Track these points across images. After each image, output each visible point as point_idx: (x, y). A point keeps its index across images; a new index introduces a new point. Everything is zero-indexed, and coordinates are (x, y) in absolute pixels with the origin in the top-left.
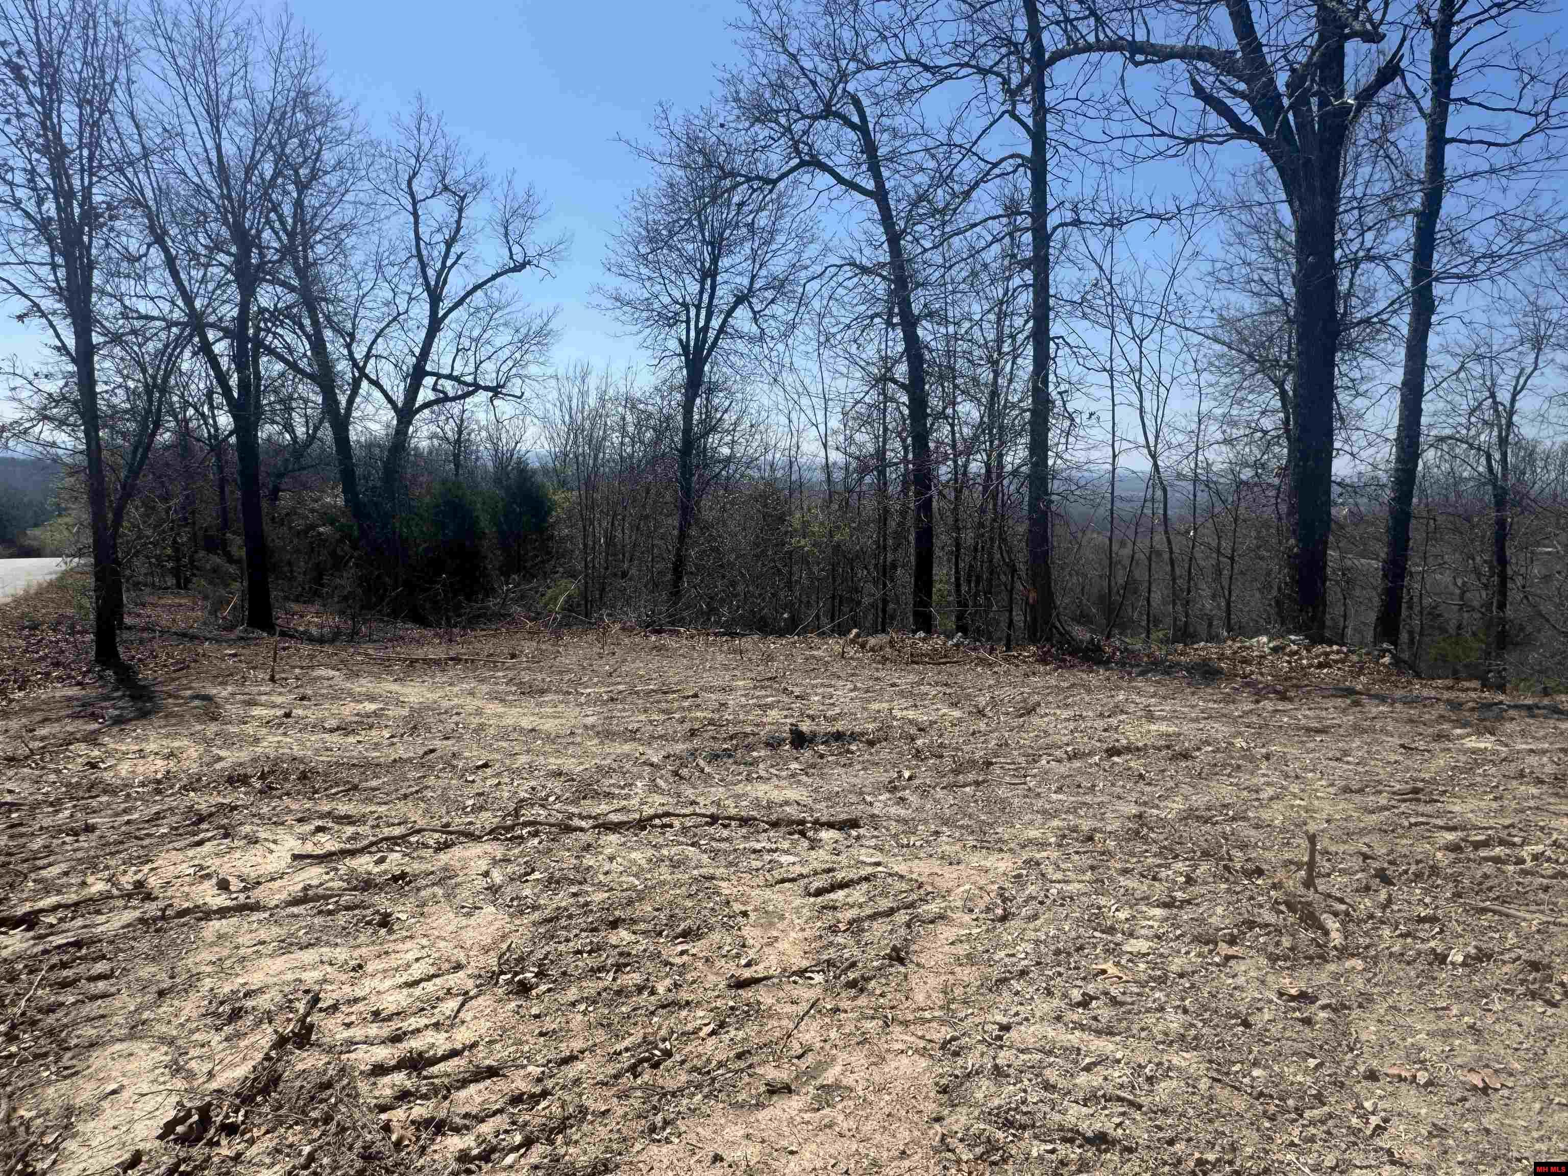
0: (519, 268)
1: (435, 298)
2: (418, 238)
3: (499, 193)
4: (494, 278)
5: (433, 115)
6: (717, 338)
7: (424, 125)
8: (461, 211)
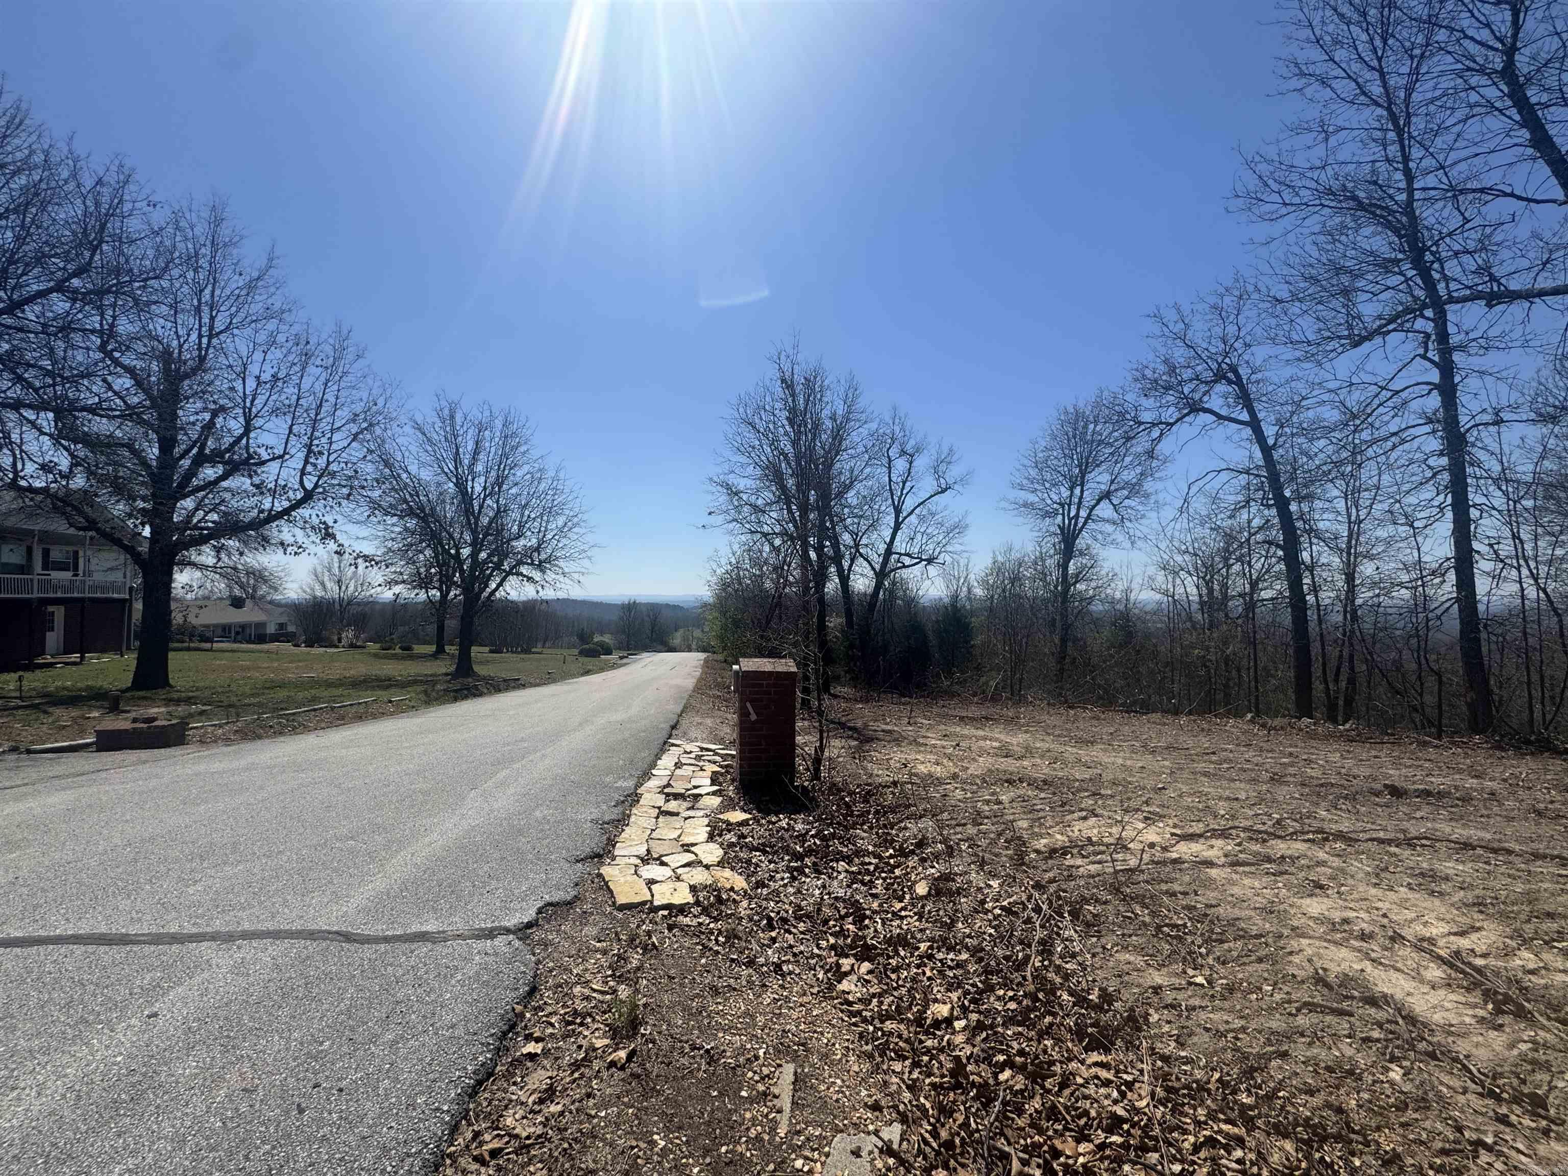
0: (943, 491)
1: (898, 511)
2: (890, 480)
3: (933, 452)
4: (932, 496)
5: (902, 415)
6: (1085, 523)
7: (897, 421)
8: (911, 463)
